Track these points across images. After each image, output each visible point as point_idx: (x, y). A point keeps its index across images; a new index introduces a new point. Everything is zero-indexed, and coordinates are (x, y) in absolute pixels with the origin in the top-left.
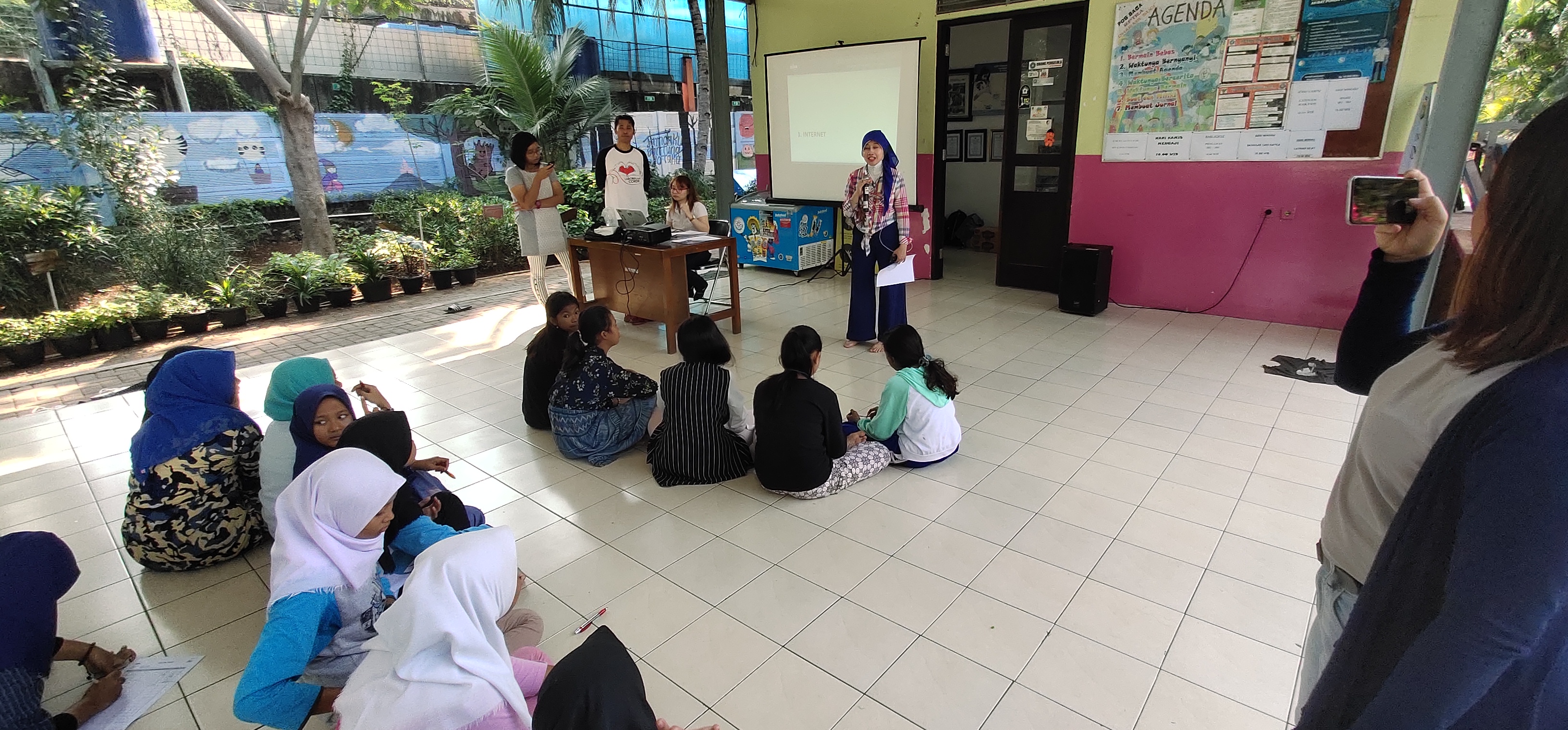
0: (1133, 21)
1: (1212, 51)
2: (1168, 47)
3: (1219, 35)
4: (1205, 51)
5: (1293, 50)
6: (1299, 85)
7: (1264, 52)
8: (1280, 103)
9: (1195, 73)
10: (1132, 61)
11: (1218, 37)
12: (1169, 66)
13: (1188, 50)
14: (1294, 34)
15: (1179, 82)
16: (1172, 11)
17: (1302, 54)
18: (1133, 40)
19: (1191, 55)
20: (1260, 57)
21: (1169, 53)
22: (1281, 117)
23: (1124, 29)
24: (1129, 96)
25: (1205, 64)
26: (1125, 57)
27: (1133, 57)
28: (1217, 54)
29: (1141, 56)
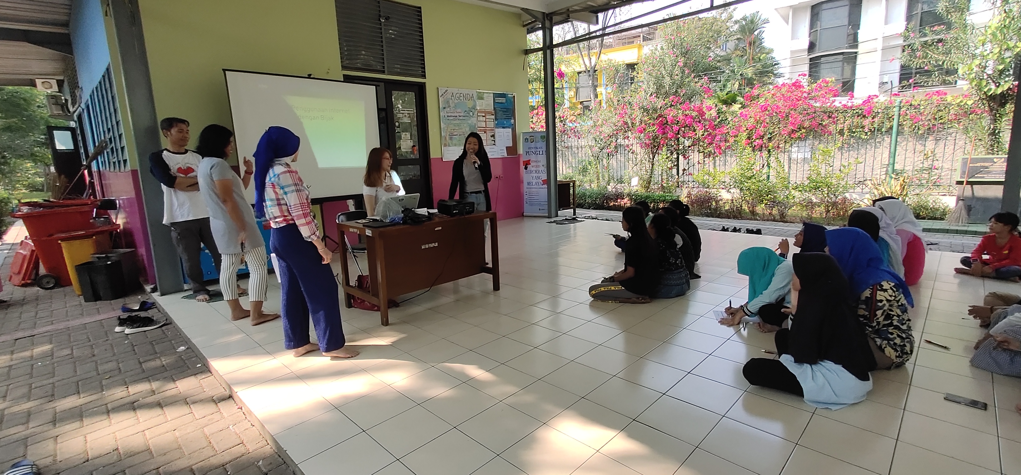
0: (445, 97)
1: (473, 114)
2: (459, 110)
3: (474, 108)
4: (471, 113)
5: (493, 117)
6: (497, 130)
7: (487, 117)
8: (493, 136)
9: (470, 122)
10: (447, 114)
11: (474, 109)
12: (461, 118)
13: (466, 113)
14: (493, 111)
15: (465, 125)
16: (457, 95)
17: (496, 119)
18: (447, 106)
19: (467, 115)
20: (486, 119)
21: (460, 112)
22: (494, 141)
23: (443, 99)
24: (449, 130)
25: (472, 119)
26: (445, 112)
27: (448, 113)
28: (475, 116)
29: (451, 113)
